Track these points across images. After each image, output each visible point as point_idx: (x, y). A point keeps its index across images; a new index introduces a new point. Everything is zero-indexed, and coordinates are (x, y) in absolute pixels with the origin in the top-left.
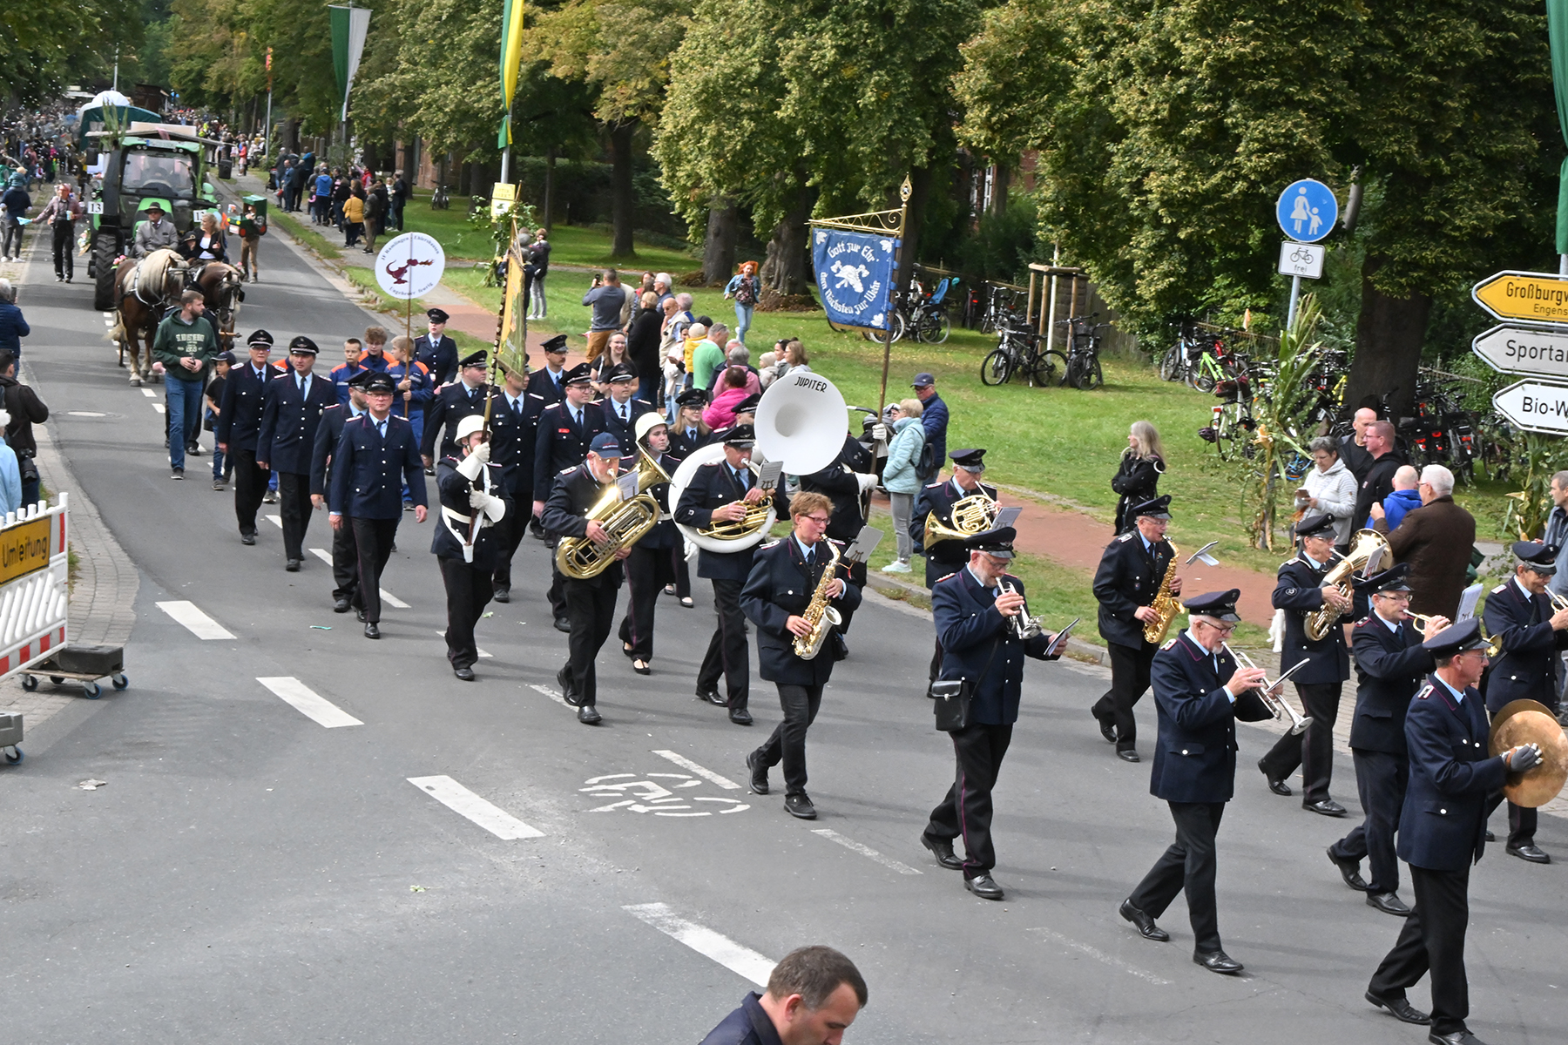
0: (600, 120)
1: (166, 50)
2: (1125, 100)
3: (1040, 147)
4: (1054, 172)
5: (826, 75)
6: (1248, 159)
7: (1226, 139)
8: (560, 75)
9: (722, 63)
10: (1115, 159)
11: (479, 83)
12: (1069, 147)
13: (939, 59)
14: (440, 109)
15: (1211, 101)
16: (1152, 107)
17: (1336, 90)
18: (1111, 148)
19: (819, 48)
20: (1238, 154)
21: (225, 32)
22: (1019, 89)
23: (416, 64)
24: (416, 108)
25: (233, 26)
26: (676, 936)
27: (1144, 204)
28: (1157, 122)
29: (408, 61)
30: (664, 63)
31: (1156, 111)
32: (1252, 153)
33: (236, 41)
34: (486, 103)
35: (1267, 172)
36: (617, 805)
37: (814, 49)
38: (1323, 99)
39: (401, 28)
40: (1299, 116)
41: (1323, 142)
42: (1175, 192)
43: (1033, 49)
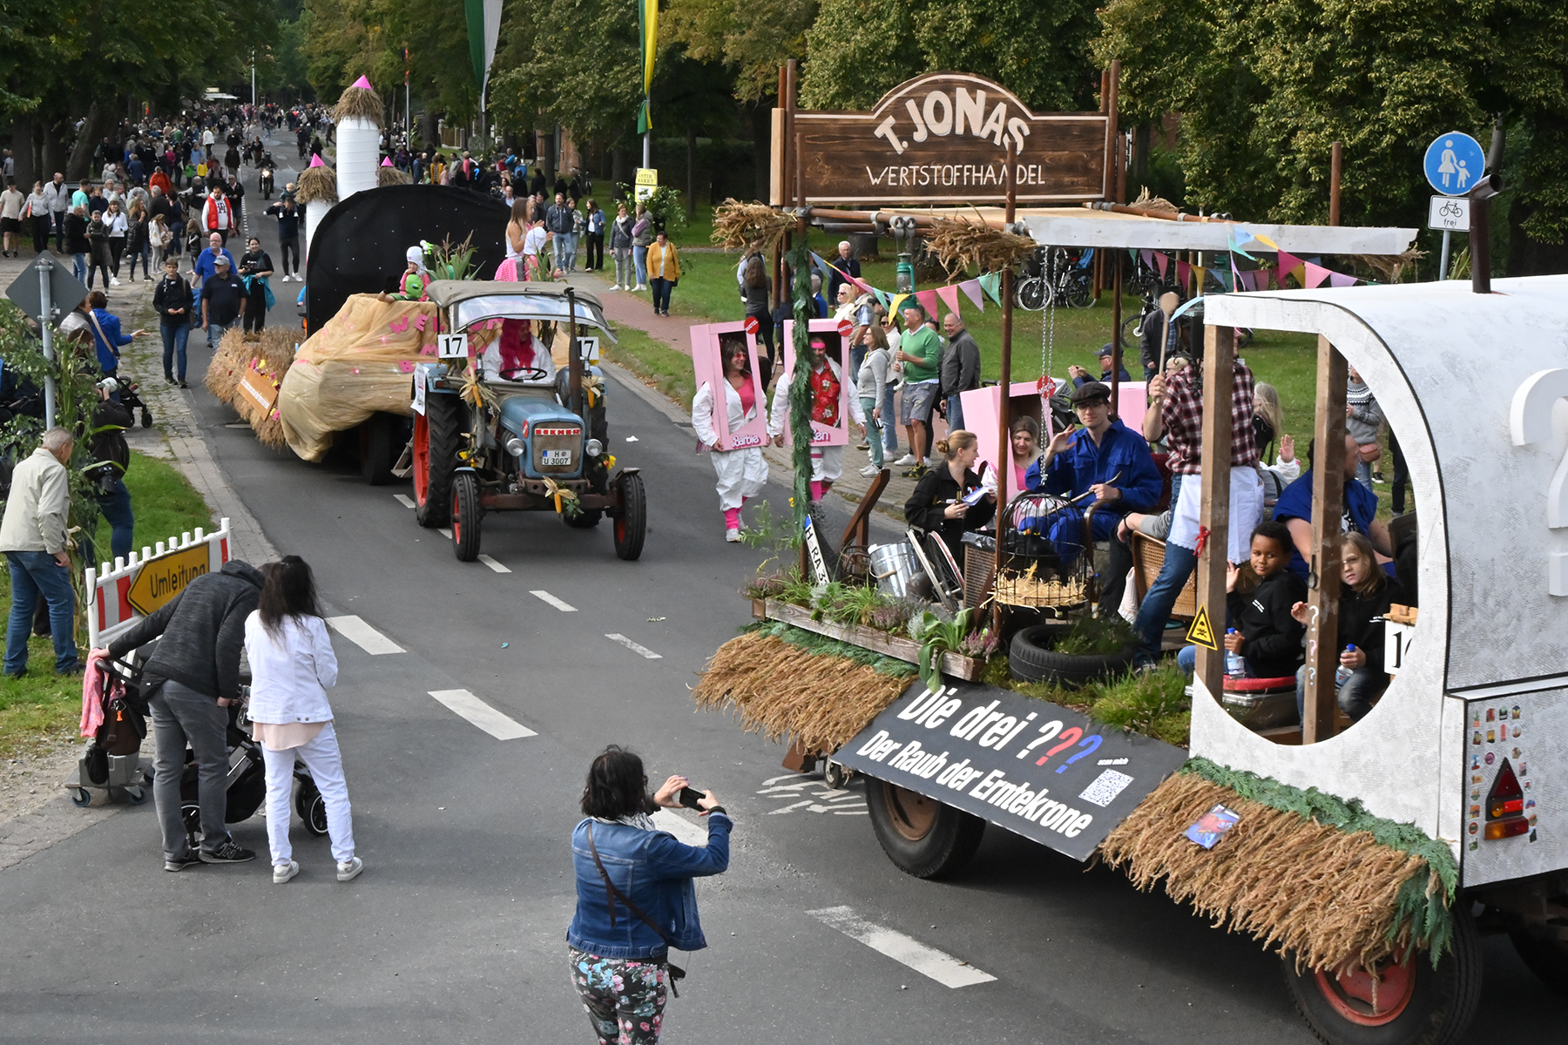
0: (740, 100)
1: (301, 48)
2: (1269, 59)
3: (1181, 110)
4: (1198, 135)
5: (964, 44)
6: (1394, 113)
7: (1371, 93)
8: (697, 56)
9: (859, 38)
10: (1260, 120)
11: (616, 69)
12: (1211, 108)
13: (1075, 22)
14: (579, 96)
15: (1356, 55)
16: (1297, 66)
17: (1479, 37)
18: (1255, 109)
19: (955, 18)
20: (1383, 109)
21: (359, 28)
22: (1158, 50)
23: (552, 52)
24: (555, 97)
25: (367, 21)
26: (862, 939)
27: (1291, 163)
28: (1302, 81)
29: (544, 50)
30: (799, 40)
31: (1301, 70)
32: (1397, 106)
33: (371, 35)
34: (624, 88)
35: (1413, 124)
36: (795, 806)
37: (951, 19)
38: (1466, 47)
39: (535, 16)
40: (1443, 66)
41: (1467, 90)
42: (1323, 149)
43: (1171, 10)
